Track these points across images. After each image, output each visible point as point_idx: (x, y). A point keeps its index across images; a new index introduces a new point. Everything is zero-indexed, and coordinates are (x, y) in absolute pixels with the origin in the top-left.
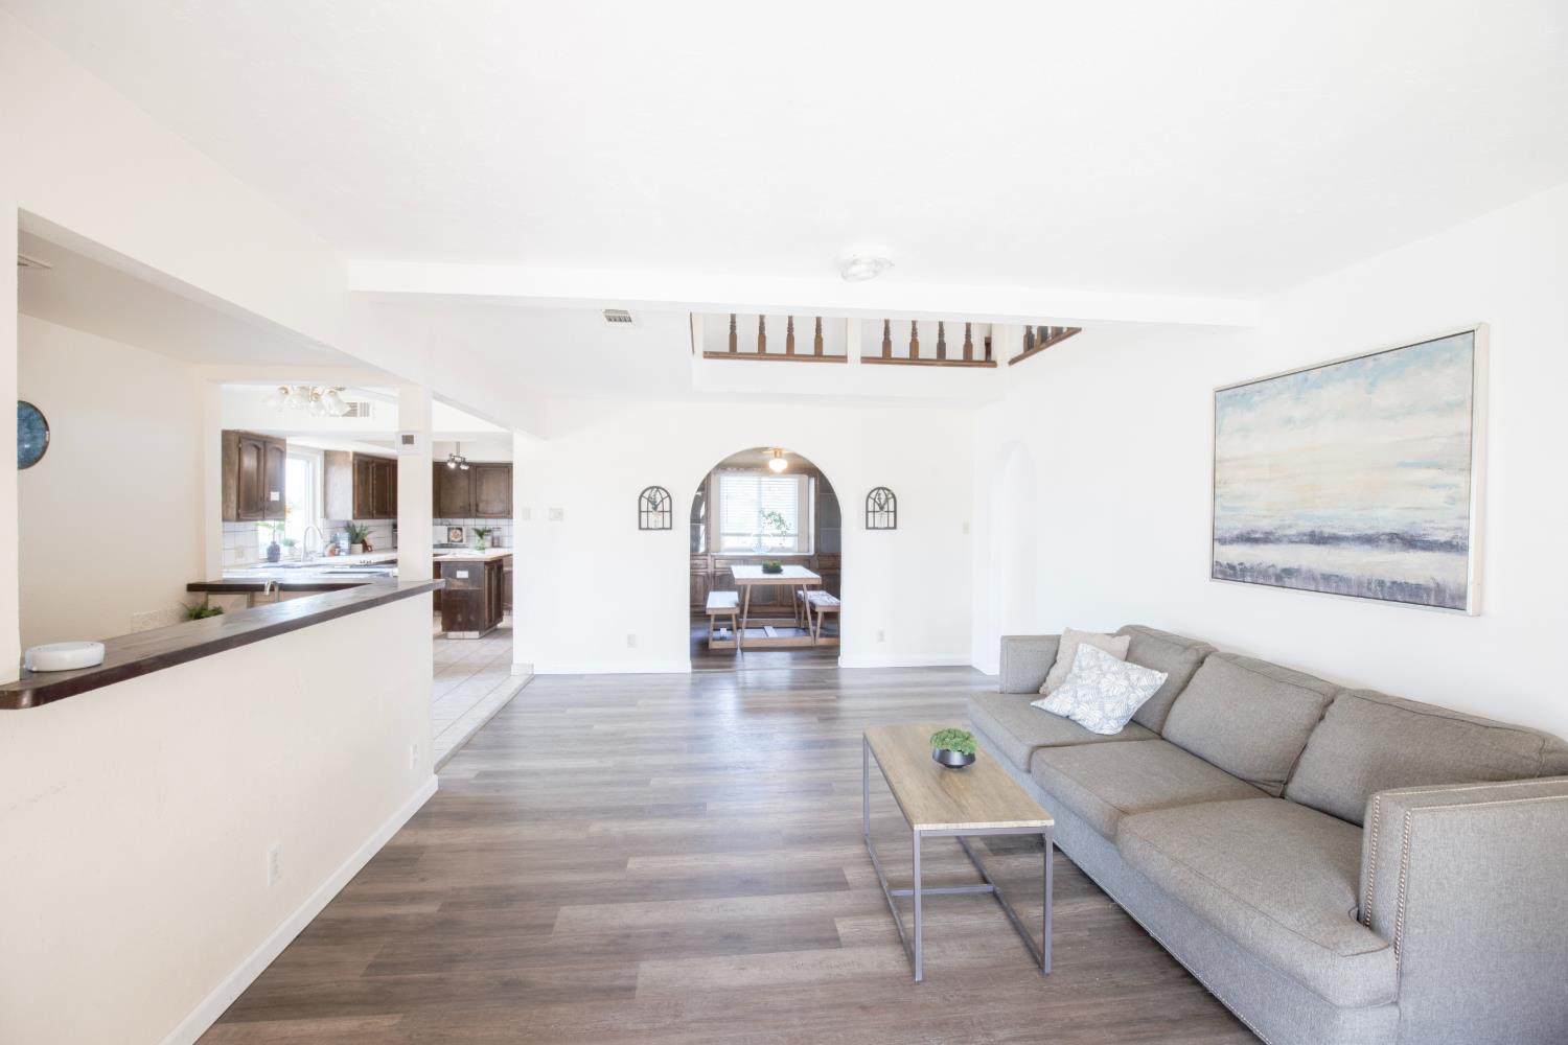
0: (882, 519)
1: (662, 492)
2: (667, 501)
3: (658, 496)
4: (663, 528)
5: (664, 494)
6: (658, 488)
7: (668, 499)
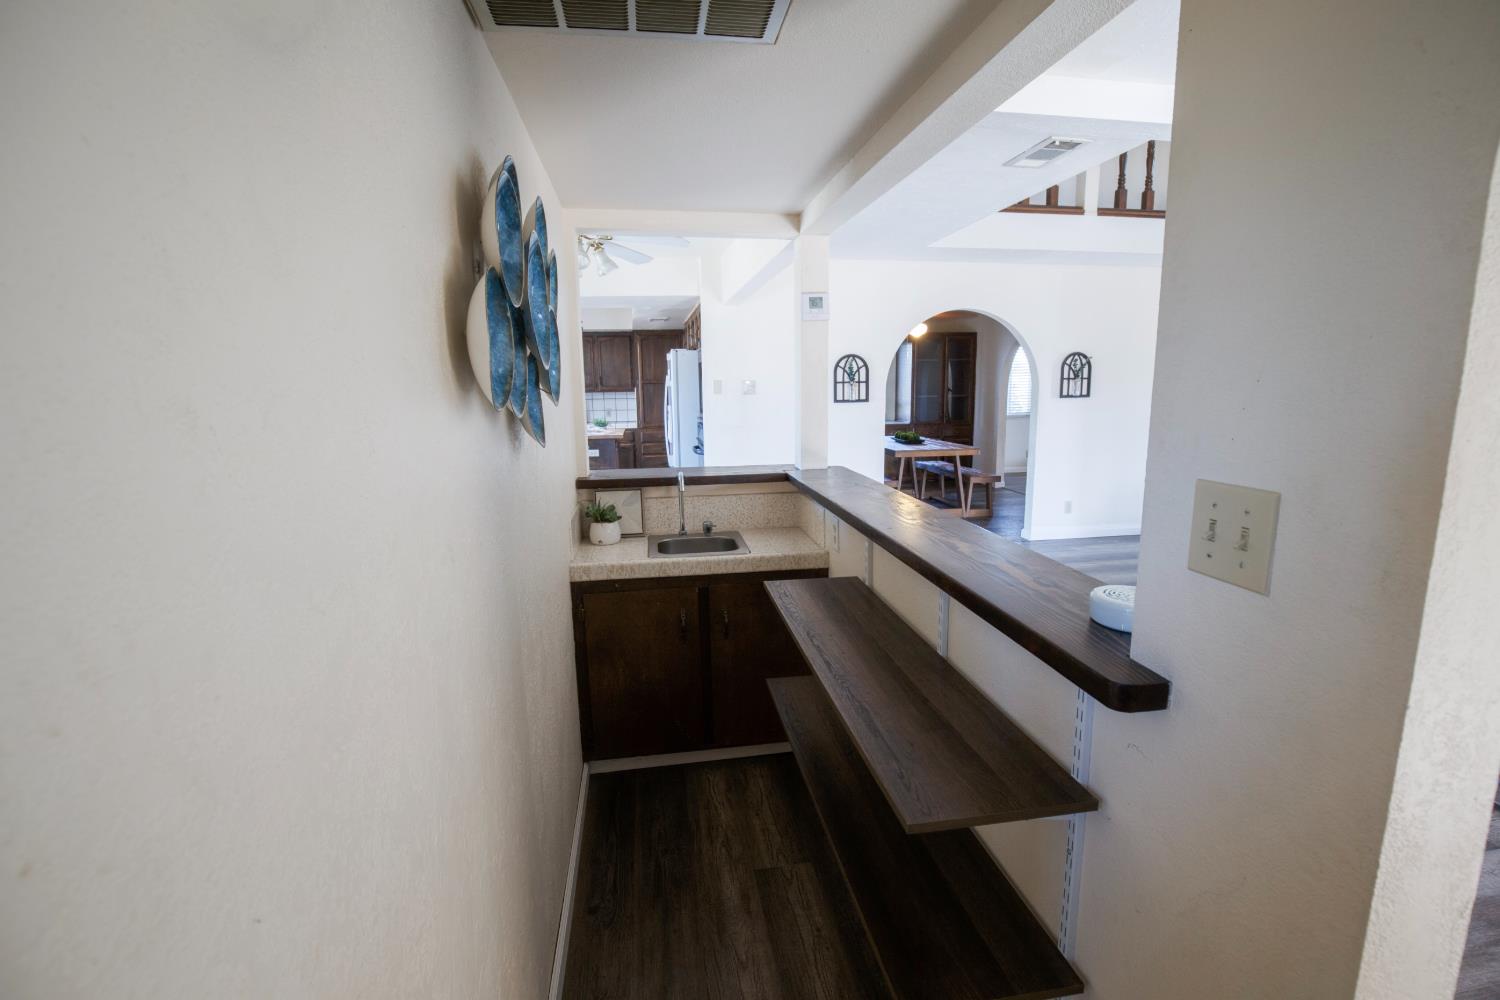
0: (1075, 387)
1: (857, 360)
2: (863, 371)
3: (854, 364)
4: (859, 400)
5: (861, 364)
6: (854, 356)
7: (864, 368)
